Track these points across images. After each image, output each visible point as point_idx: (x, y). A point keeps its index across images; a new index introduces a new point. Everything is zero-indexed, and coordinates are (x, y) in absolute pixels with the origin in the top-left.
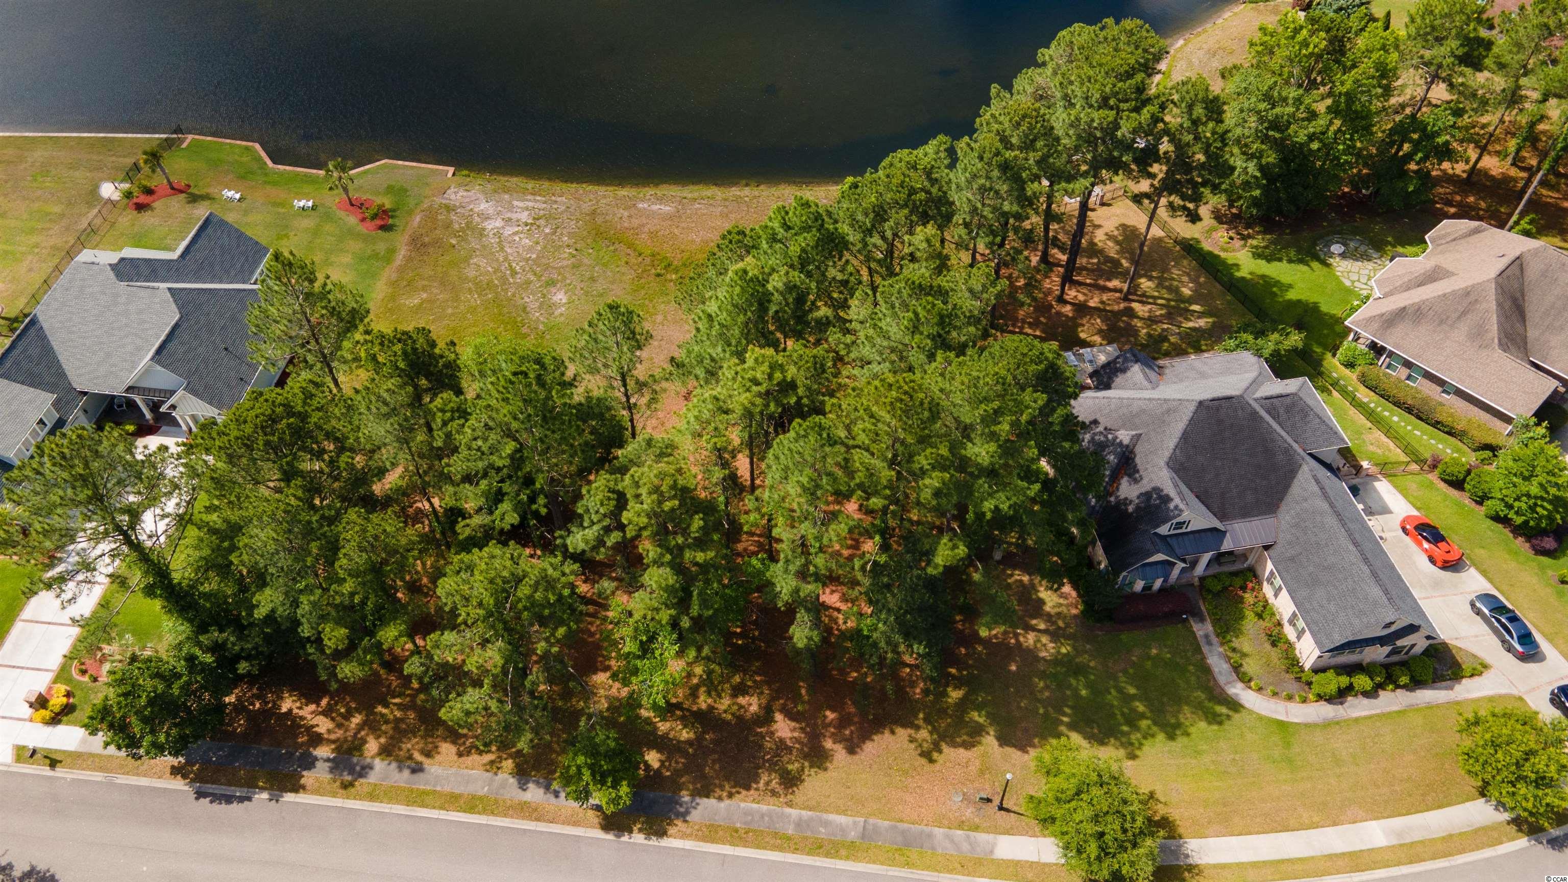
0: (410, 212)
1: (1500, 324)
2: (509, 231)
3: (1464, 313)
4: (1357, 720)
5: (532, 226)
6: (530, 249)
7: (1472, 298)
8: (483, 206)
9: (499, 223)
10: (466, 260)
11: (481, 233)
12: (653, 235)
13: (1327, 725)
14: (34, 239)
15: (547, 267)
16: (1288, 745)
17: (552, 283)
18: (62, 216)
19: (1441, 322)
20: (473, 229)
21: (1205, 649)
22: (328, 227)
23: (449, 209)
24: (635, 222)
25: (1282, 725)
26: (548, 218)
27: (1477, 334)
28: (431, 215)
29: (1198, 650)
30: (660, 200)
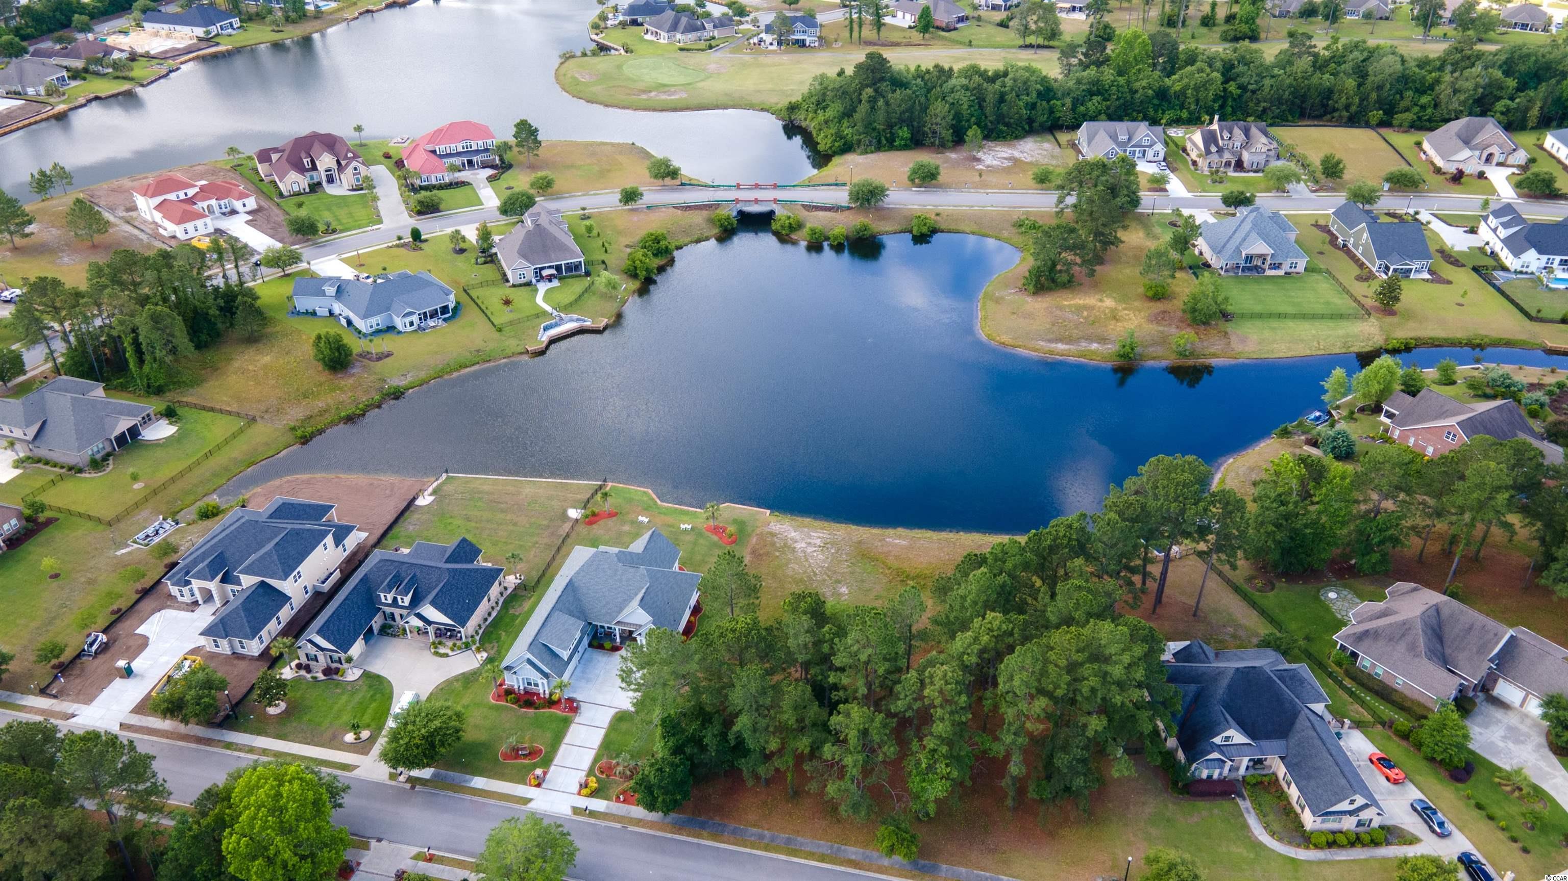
0: (749, 535)
1: (1425, 644)
2: (810, 550)
3: (1403, 635)
4: (1339, 861)
5: (824, 547)
6: (824, 561)
7: (1407, 626)
8: (793, 534)
9: (803, 545)
10: (787, 565)
11: (794, 550)
12: (897, 557)
13: (1321, 862)
14: (535, 539)
15: (835, 572)
16: (1296, 871)
17: (838, 582)
18: (548, 526)
19: (1390, 640)
20: (788, 547)
21: (1246, 815)
22: (701, 541)
23: (773, 535)
24: (885, 549)
25: (1293, 860)
26: (833, 544)
27: (1412, 648)
28: (761, 536)
29: (1242, 815)
30: (900, 537)
